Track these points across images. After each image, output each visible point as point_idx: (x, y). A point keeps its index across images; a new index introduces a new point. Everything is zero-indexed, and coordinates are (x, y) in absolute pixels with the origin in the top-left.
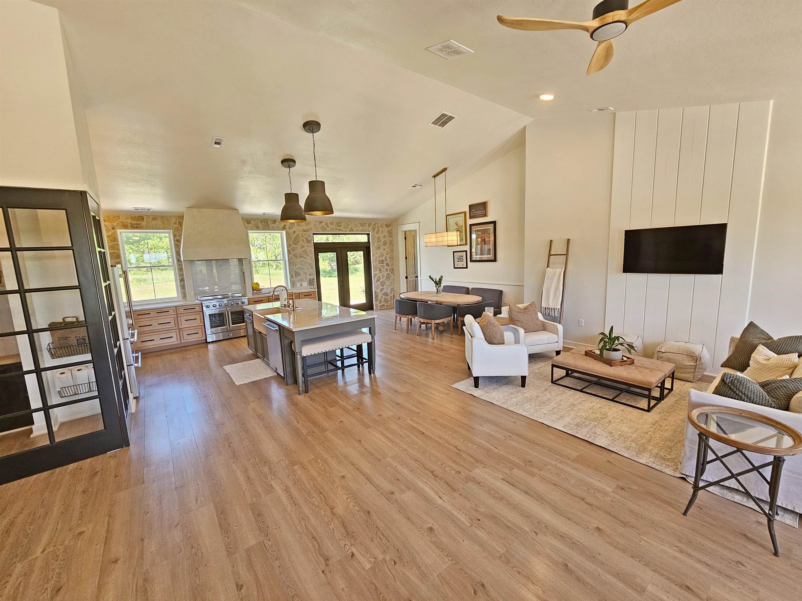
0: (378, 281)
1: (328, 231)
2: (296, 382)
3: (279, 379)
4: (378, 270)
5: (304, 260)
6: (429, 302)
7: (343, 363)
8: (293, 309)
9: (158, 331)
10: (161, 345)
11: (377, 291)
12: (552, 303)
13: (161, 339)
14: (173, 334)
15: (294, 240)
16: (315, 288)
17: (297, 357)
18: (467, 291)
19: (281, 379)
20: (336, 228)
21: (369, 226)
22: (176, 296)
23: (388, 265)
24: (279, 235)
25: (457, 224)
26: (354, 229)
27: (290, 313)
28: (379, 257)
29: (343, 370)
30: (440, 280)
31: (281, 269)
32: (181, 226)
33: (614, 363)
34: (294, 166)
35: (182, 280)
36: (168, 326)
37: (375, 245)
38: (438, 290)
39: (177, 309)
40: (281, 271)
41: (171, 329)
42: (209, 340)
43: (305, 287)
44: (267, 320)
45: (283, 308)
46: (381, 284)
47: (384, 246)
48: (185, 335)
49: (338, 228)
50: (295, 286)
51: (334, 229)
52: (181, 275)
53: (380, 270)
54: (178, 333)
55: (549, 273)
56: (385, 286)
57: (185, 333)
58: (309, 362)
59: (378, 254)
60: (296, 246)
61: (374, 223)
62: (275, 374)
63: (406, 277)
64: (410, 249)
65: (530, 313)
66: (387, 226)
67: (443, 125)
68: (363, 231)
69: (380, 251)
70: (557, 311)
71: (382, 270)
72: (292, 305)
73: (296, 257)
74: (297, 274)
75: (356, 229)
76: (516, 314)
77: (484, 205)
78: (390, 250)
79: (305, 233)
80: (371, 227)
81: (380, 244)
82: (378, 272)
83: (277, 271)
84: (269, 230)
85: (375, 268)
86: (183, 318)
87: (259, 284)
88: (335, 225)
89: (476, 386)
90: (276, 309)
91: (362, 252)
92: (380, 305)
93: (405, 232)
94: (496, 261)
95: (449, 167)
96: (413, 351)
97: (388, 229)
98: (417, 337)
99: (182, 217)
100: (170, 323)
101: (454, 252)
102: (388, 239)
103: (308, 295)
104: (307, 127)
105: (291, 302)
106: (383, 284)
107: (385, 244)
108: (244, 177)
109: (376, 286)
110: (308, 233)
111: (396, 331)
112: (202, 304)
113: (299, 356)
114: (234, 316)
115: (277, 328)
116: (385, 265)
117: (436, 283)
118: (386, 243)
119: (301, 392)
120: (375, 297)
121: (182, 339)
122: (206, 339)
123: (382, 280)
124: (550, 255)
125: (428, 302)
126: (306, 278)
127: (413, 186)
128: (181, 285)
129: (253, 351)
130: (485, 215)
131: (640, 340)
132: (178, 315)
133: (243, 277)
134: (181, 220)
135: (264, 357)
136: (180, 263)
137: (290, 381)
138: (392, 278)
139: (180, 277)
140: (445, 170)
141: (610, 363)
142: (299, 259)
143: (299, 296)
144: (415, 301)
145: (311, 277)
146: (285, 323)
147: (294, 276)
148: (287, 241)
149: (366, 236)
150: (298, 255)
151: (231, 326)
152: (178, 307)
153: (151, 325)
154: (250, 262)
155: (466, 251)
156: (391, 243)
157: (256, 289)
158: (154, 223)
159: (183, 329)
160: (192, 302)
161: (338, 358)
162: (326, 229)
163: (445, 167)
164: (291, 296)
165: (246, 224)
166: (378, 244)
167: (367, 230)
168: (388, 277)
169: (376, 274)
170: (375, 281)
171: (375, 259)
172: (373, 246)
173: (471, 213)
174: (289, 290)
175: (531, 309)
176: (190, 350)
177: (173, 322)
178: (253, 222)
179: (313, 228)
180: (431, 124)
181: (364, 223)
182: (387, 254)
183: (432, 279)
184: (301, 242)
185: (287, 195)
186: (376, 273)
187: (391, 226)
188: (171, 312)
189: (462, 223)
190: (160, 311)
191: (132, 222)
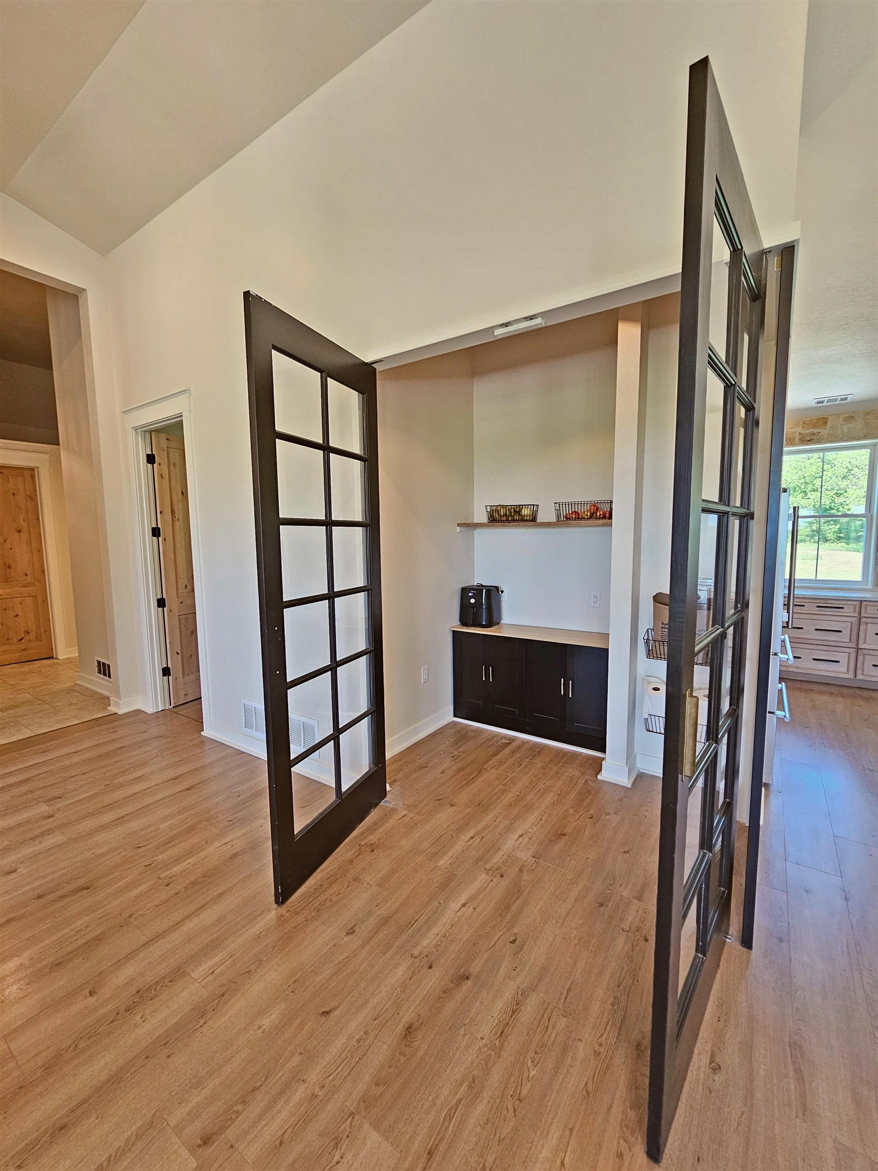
9: (811, 642)
10: (810, 672)
13: (814, 659)
14: (843, 658)
22: (859, 577)
36: (834, 637)
39: (863, 606)
41: (841, 644)
48: (868, 665)
54: (853, 655)
57: (869, 661)
86: (872, 629)
100: (841, 631)
121: (859, 672)
132: (863, 620)
152: (867, 603)
153: (802, 628)
158: (845, 427)
159: (866, 652)
177: (846, 632)
188: (849, 610)
190: (824, 605)
191: (802, 432)
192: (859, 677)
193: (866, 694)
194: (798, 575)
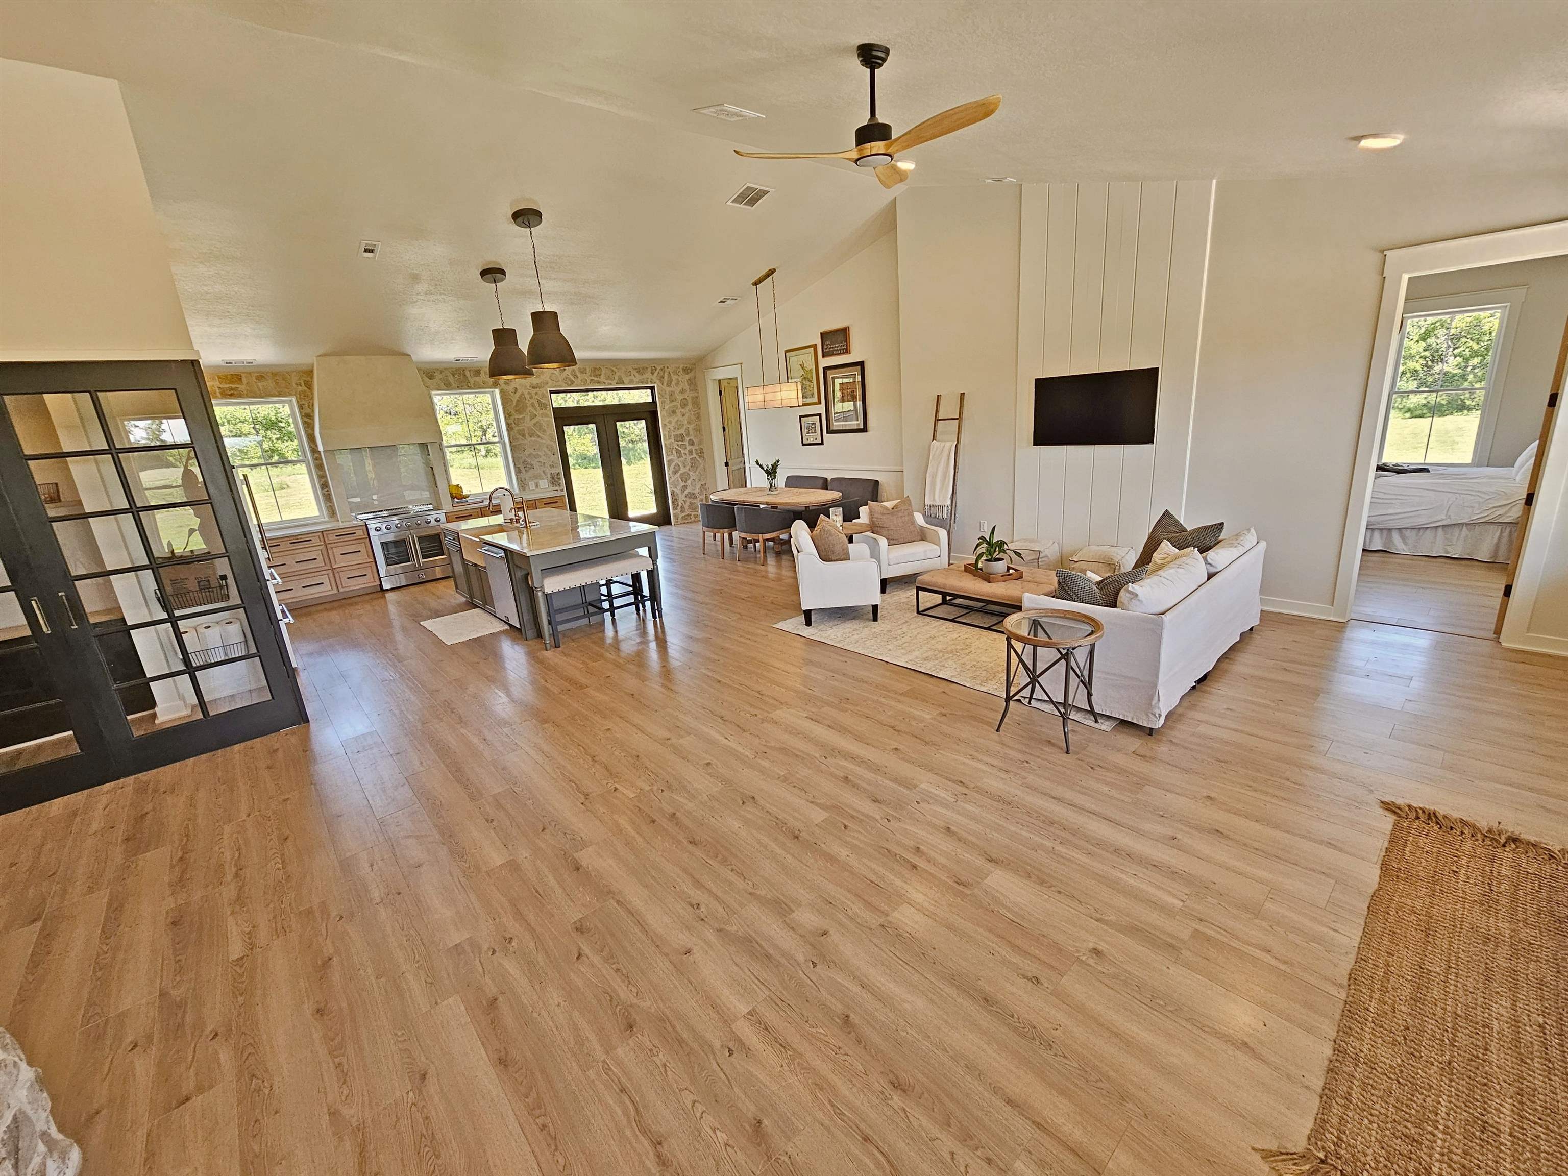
0: (675, 472)
1: (577, 385)
2: (539, 635)
3: (514, 634)
4: (674, 452)
5: (539, 440)
6: (762, 506)
7: (611, 604)
8: (524, 525)
9: (296, 573)
10: (304, 598)
11: (675, 490)
12: (939, 497)
13: (304, 587)
14: (324, 579)
15: (516, 406)
16: (562, 490)
17: (538, 596)
18: (825, 484)
19: (516, 632)
20: (591, 380)
21: (652, 373)
22: (317, 514)
23: (692, 443)
24: (487, 398)
25: (802, 366)
26: (626, 380)
27: (521, 533)
28: (675, 428)
29: (613, 615)
30: (775, 466)
31: (496, 455)
32: (310, 389)
33: (993, 578)
34: (502, 280)
35: (325, 485)
36: (312, 565)
37: (667, 407)
38: (771, 484)
39: (324, 535)
40: (496, 459)
41: (319, 569)
42: (386, 586)
43: (544, 489)
44: (485, 543)
45: (509, 525)
46: (681, 478)
47: (683, 408)
48: (344, 579)
49: (596, 379)
50: (527, 488)
51: (589, 381)
52: (322, 477)
53: (678, 452)
54: (331, 575)
55: (935, 449)
56: (689, 482)
57: (344, 576)
58: (557, 604)
59: (673, 424)
60: (521, 416)
61: (662, 366)
62: (507, 627)
63: (727, 464)
64: (731, 413)
65: (900, 514)
66: (686, 370)
67: (753, 202)
68: (642, 383)
69: (676, 419)
70: (945, 509)
71: (682, 452)
72: (523, 518)
73: (524, 435)
74: (528, 466)
75: (628, 378)
76: (880, 516)
77: (844, 333)
78: (694, 415)
79: (536, 390)
80: (656, 374)
81: (674, 406)
82: (674, 456)
83: (489, 459)
84: (470, 388)
85: (670, 450)
86: (338, 551)
87: (461, 488)
88: (588, 374)
89: (808, 623)
90: (497, 527)
91: (643, 422)
92: (683, 515)
93: (720, 381)
94: (866, 431)
95: (778, 268)
96: (726, 584)
97: (687, 377)
98: (738, 563)
99: (310, 373)
100: (315, 559)
101: (801, 417)
102: (689, 395)
103: (551, 502)
104: (520, 220)
105: (521, 514)
106: (685, 477)
107: (684, 405)
108: (417, 301)
109: (674, 481)
110: (540, 391)
111: (706, 556)
112: (366, 525)
113: (540, 594)
114: (423, 545)
115: (503, 554)
116: (686, 443)
117: (767, 472)
118: (686, 403)
119: (548, 646)
120: (673, 502)
121: (340, 587)
122: (381, 585)
123: (682, 470)
124: (937, 420)
125: (759, 506)
126: (544, 472)
127: (721, 302)
128: (324, 495)
129: (466, 597)
130: (847, 351)
131: (1056, 547)
132: (329, 546)
133: (431, 476)
134: (309, 379)
135: (485, 603)
136: (316, 455)
137: (530, 633)
138: (702, 466)
139: (319, 481)
140: (771, 272)
141: (988, 578)
142: (529, 439)
143: (534, 504)
144: (732, 504)
145: (554, 471)
146: (515, 547)
147: (523, 471)
148: (504, 408)
149: (649, 391)
150: (526, 432)
151: (422, 561)
152: (326, 533)
153: (284, 564)
154: (441, 447)
155: (820, 415)
156: (696, 402)
157: (457, 495)
158: (260, 385)
159: (338, 570)
160: (348, 523)
161: (603, 598)
162: (573, 382)
163: (771, 268)
164: (519, 506)
165: (426, 379)
166: (671, 405)
167: (649, 380)
168: (694, 465)
169: (671, 460)
170: (670, 472)
171: (667, 433)
172: (663, 408)
173: (825, 347)
174: (517, 494)
175: (903, 508)
176: (356, 603)
177: (320, 559)
178: (438, 376)
179: (550, 381)
180: (732, 202)
181: (643, 369)
182: (689, 423)
183: (761, 466)
184: (530, 408)
185: (496, 332)
186: (670, 458)
187: (693, 372)
188: (315, 541)
189: (810, 365)
190: (297, 540)
191: (221, 386)
192: (341, 590)
193: (349, 601)
194: (263, 521)
